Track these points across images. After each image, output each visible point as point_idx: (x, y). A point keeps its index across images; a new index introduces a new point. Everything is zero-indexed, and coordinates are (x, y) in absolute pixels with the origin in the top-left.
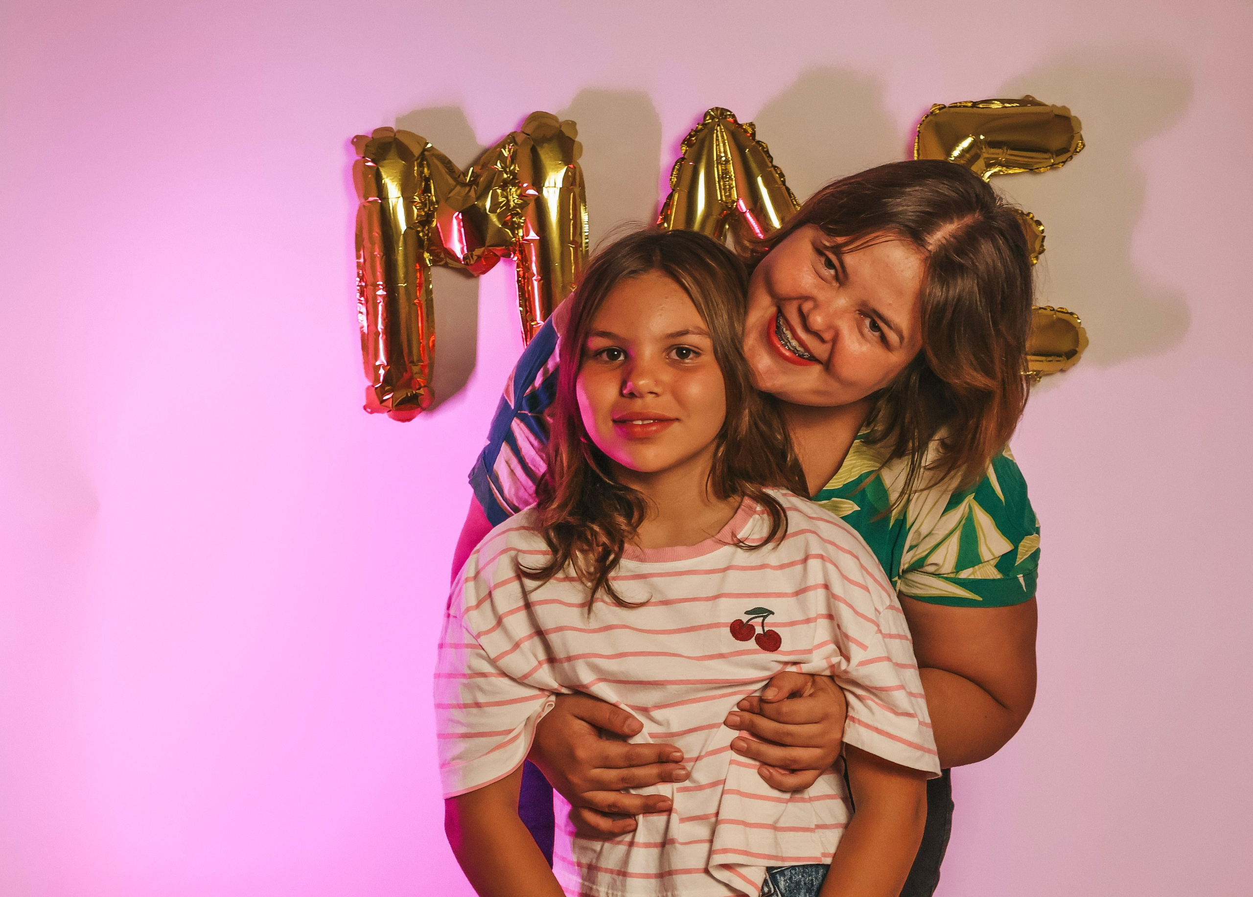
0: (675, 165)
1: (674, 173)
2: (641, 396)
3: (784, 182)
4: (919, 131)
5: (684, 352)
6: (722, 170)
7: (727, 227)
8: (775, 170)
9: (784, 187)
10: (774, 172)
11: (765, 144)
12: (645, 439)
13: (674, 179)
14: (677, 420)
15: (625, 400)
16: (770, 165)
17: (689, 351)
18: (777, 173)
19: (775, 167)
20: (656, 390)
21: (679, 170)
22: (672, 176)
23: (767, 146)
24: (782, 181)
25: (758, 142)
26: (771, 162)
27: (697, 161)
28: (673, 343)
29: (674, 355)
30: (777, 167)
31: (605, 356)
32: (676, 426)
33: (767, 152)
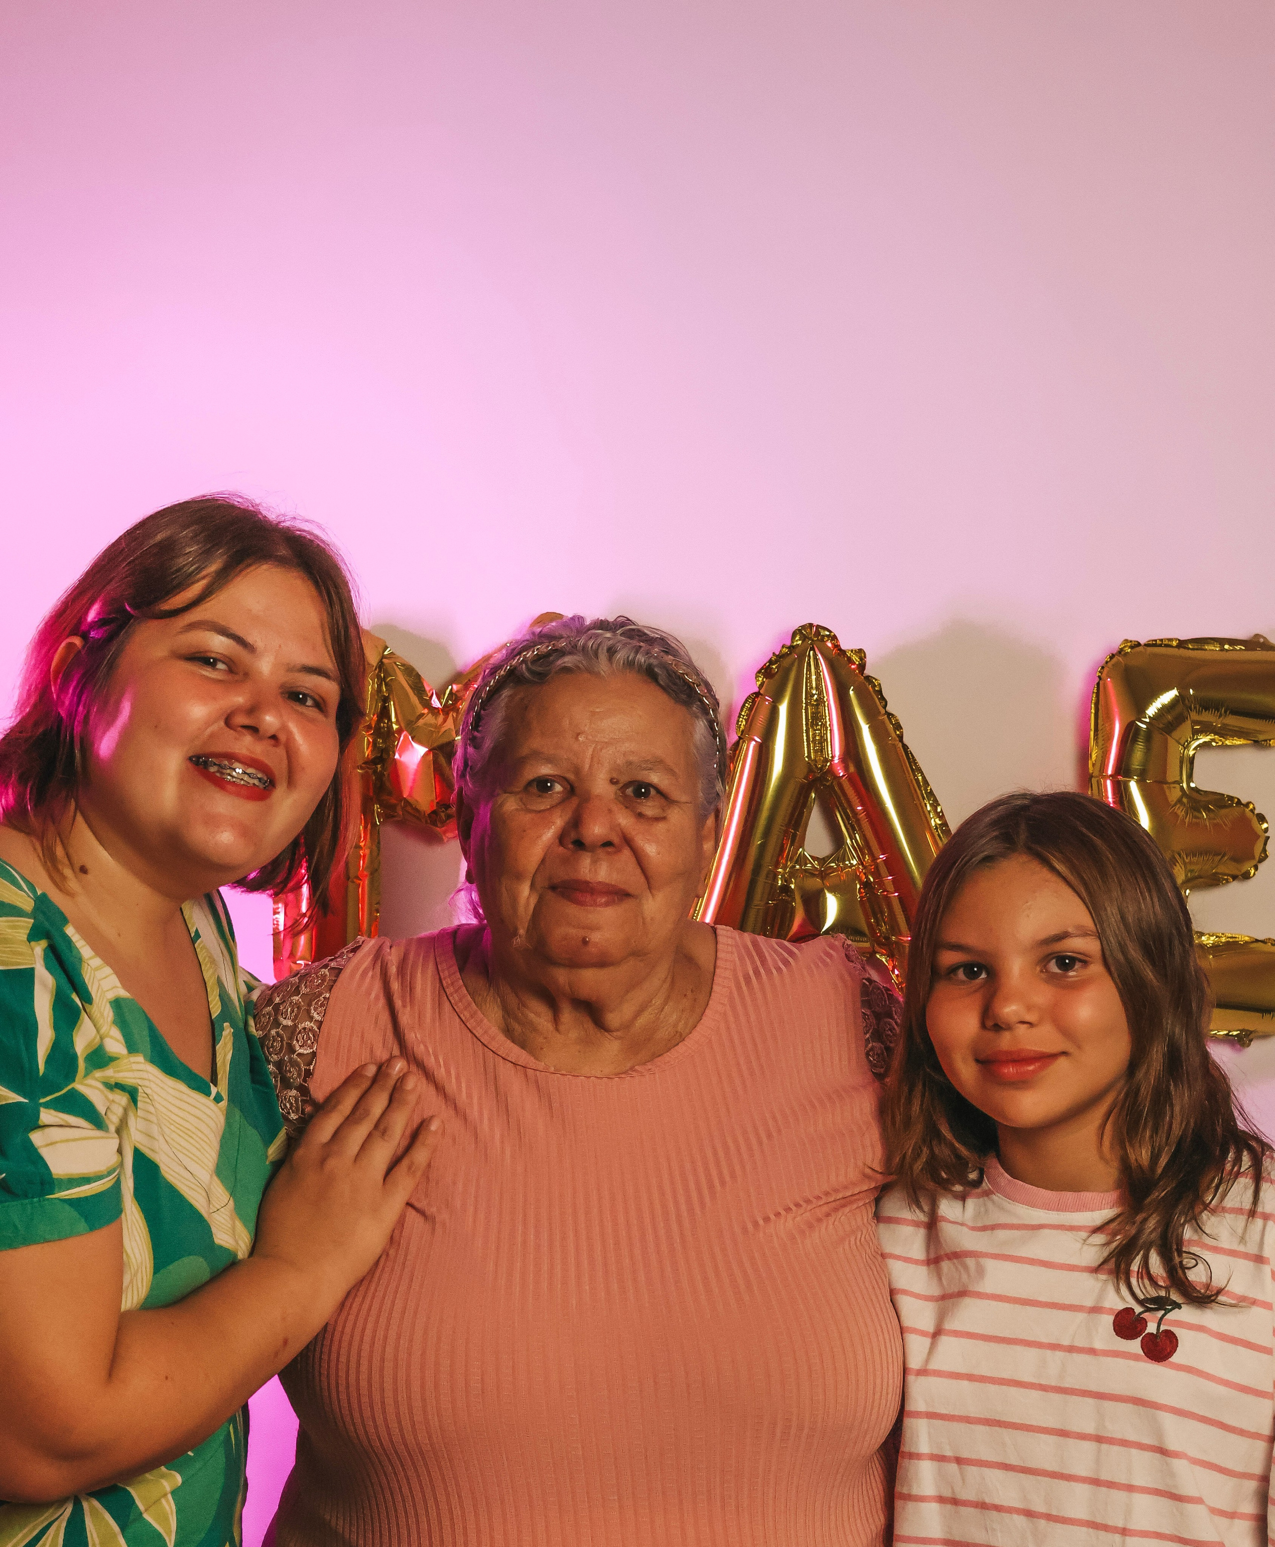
0: (745, 702)
1: (743, 713)
2: (1009, 1028)
3: (901, 737)
4: (1099, 677)
5: (1067, 961)
6: (812, 713)
7: (813, 795)
8: (890, 719)
9: (900, 745)
10: (887, 721)
11: (876, 680)
12: (1022, 1083)
13: (742, 722)
14: (1064, 1053)
15: (990, 1035)
16: (883, 711)
17: (1073, 960)
18: (891, 723)
19: (890, 715)
20: (1028, 1018)
21: (750, 709)
22: (739, 717)
23: (880, 685)
24: (898, 736)
25: (868, 679)
26: (885, 707)
27: (777, 698)
28: (1050, 951)
29: (1053, 967)
30: (893, 715)
31: (961, 974)
32: (1062, 1062)
33: (880, 692)
